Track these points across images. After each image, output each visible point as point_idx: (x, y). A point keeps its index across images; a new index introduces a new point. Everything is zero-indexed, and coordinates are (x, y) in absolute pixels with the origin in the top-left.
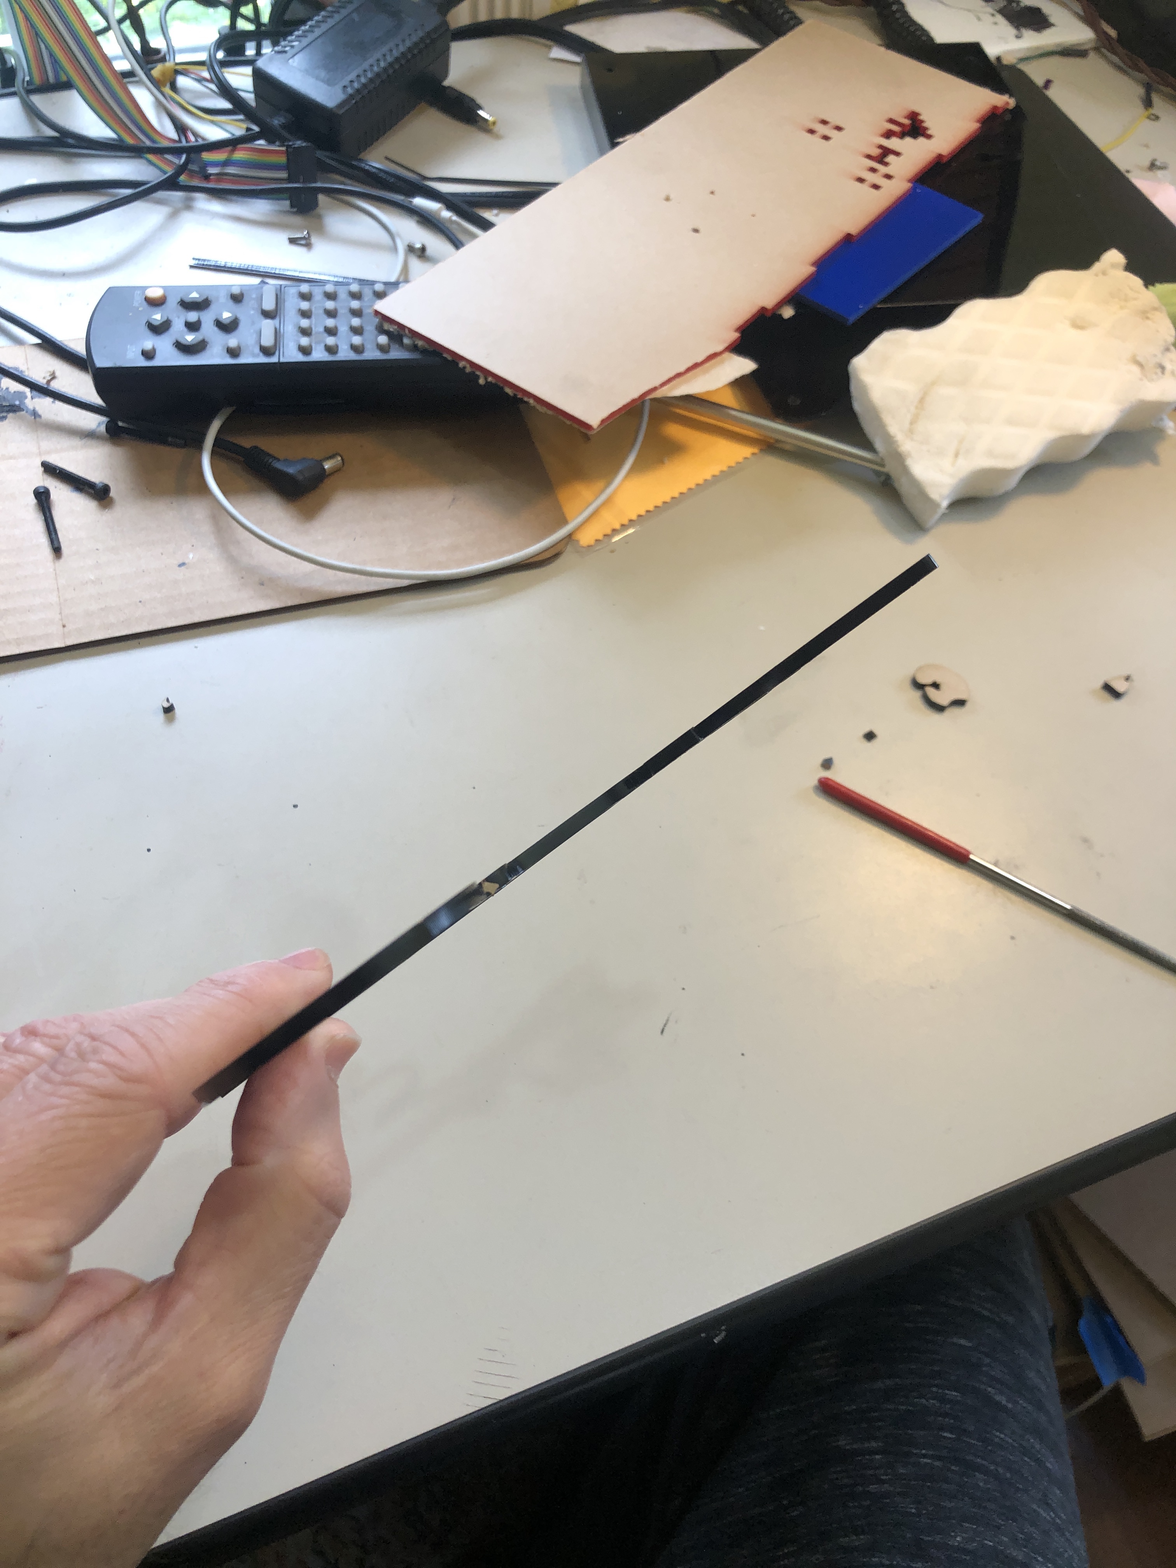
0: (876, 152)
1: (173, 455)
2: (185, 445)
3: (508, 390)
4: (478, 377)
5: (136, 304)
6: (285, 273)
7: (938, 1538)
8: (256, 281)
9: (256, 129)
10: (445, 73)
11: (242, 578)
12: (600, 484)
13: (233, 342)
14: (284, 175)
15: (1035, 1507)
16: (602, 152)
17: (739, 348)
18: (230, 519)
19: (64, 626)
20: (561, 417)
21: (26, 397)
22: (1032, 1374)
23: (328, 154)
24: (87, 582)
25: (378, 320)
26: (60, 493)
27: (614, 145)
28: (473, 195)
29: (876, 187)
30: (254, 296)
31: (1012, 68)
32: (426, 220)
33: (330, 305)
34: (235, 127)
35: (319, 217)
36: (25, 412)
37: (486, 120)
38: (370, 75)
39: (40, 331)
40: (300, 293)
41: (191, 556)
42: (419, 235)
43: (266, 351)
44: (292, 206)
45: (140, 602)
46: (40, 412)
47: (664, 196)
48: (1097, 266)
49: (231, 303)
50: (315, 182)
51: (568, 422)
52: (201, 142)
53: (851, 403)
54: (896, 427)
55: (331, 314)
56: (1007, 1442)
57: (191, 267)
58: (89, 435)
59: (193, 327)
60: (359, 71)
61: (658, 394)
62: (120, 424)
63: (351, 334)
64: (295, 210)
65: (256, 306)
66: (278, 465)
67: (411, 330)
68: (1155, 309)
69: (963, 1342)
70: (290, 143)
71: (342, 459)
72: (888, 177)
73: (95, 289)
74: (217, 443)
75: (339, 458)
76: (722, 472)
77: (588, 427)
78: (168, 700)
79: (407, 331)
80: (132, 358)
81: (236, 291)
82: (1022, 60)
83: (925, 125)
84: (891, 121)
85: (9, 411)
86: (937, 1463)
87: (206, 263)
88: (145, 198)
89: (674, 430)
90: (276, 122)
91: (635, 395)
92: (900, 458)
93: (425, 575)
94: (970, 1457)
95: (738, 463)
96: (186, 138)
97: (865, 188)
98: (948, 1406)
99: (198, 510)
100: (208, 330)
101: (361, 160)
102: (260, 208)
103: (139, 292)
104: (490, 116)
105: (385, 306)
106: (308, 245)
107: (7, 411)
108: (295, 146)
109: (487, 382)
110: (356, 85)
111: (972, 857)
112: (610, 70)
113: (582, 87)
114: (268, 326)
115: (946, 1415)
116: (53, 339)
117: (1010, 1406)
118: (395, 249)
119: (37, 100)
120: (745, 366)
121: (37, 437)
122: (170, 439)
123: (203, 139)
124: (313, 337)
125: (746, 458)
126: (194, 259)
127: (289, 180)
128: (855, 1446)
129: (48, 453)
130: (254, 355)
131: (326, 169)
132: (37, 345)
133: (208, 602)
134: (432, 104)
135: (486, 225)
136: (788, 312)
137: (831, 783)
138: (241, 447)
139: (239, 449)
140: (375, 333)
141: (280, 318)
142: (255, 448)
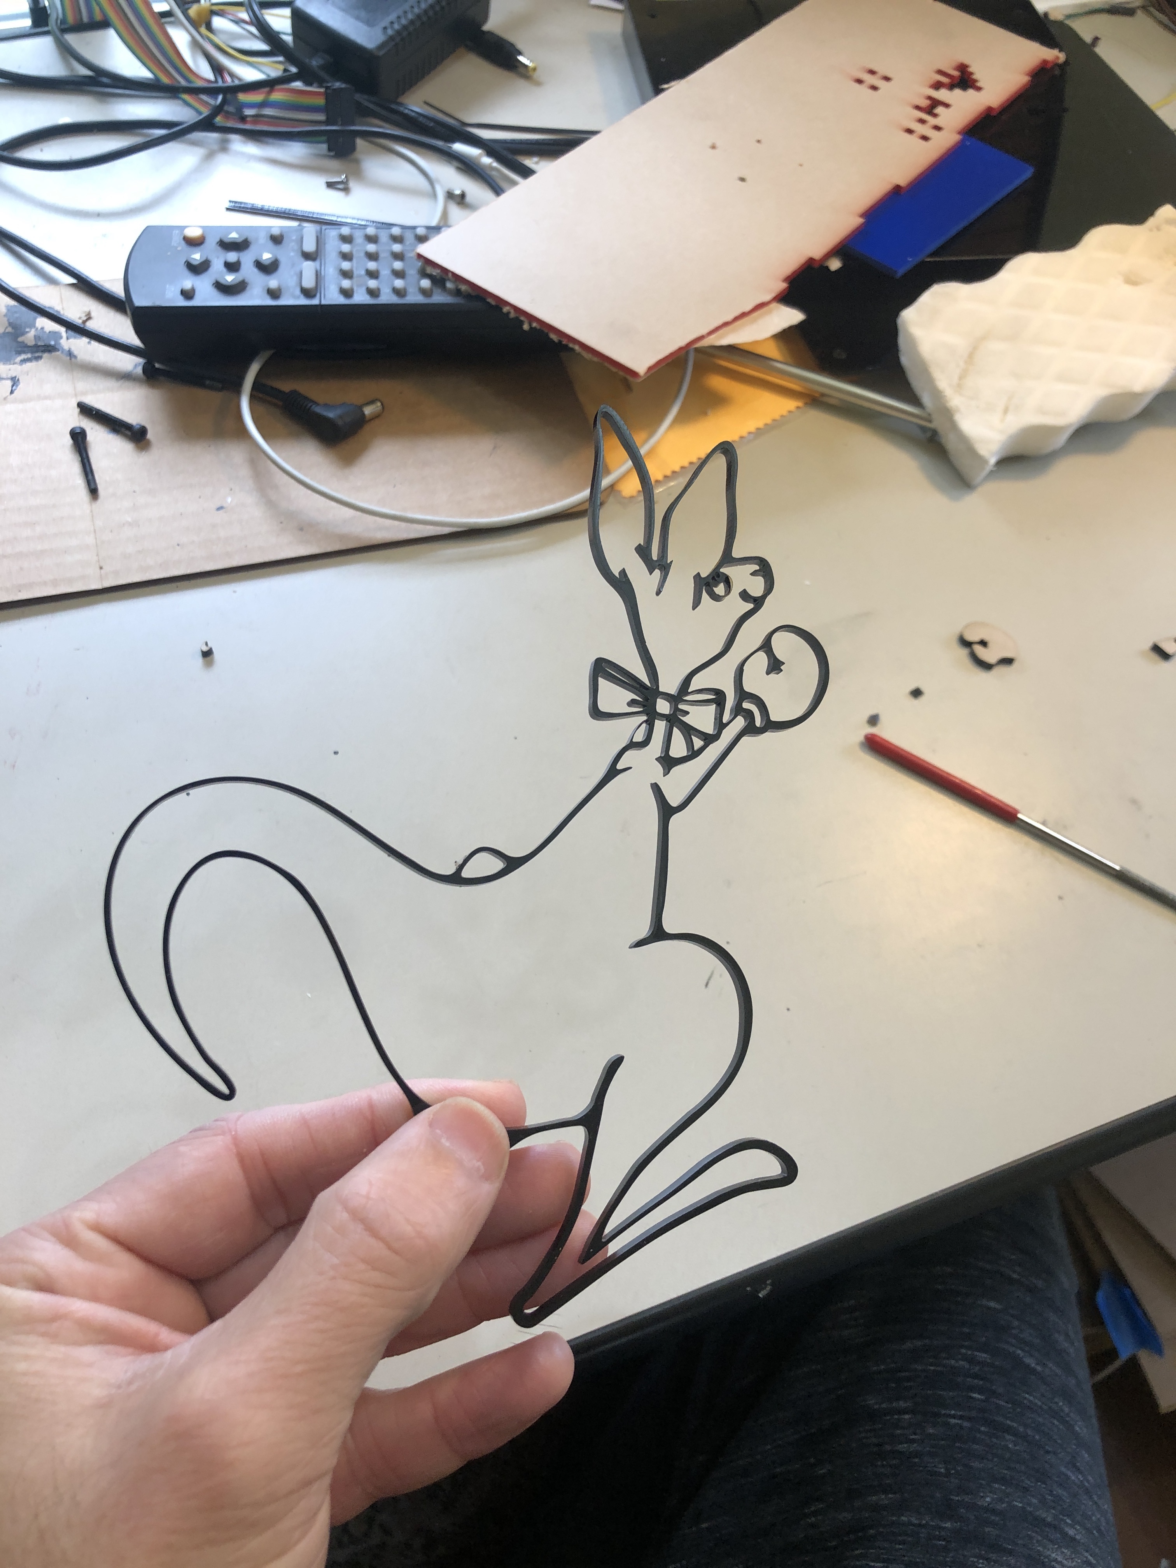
0: (925, 103)
1: (210, 398)
2: (223, 389)
3: (553, 336)
4: (522, 323)
5: (174, 244)
6: (322, 217)
7: (967, 1499)
8: (294, 224)
9: (294, 70)
10: (485, 17)
11: (281, 523)
13: (273, 283)
14: (322, 117)
15: (1063, 1469)
16: (644, 100)
17: (787, 298)
18: (269, 462)
19: (101, 568)
20: (606, 364)
21: (61, 338)
22: (1061, 1338)
23: (366, 97)
24: (124, 524)
25: (420, 264)
26: (96, 434)
27: (658, 91)
28: (513, 142)
29: (925, 138)
30: (293, 239)
31: (1060, 24)
32: (468, 167)
33: (371, 248)
34: (272, 68)
35: (357, 162)
36: (60, 352)
37: (526, 66)
38: (410, 16)
39: (76, 271)
40: (340, 235)
41: (229, 500)
42: (459, 182)
43: (307, 293)
44: (330, 150)
45: (178, 545)
46: (76, 353)
47: (710, 143)
48: (1151, 222)
49: (270, 244)
50: (353, 124)
51: (614, 369)
52: (237, 82)
53: (898, 358)
54: (944, 382)
55: (372, 257)
56: (1036, 1404)
57: (228, 209)
58: (125, 377)
59: (232, 267)
60: (400, 12)
61: (704, 343)
62: (157, 365)
63: (393, 277)
64: (332, 154)
65: (296, 247)
66: (318, 410)
67: (454, 274)
69: (992, 1304)
70: (329, 85)
71: (382, 404)
72: (937, 128)
73: (133, 229)
74: (256, 386)
75: (379, 404)
76: (766, 425)
77: (634, 374)
78: (207, 644)
79: (450, 275)
80: (172, 298)
81: (275, 233)
82: (1069, 17)
83: (974, 77)
84: (940, 72)
85: (44, 351)
86: (966, 1424)
87: (243, 206)
88: (179, 140)
89: (718, 383)
90: (315, 63)
91: (682, 342)
92: (948, 413)
93: (465, 523)
94: (1000, 1419)
95: (782, 416)
96: (223, 78)
97: (913, 139)
98: (977, 1368)
99: (236, 454)
100: (248, 271)
101: (401, 104)
102: (296, 150)
103: (177, 232)
104: (531, 62)
105: (429, 250)
106: (346, 190)
107: (42, 351)
108: (335, 87)
109: (531, 328)
110: (396, 26)
111: (1019, 816)
112: (653, 16)
113: (625, 35)
114: (309, 268)
115: (976, 1376)
116: (88, 279)
117: (1039, 1368)
118: (434, 195)
119: (71, 39)
120: (792, 316)
121: (73, 378)
122: (207, 382)
123: (240, 79)
124: (355, 280)
125: (790, 412)
126: (230, 201)
127: (327, 122)
128: (884, 1406)
129: (84, 393)
130: (295, 297)
131: (365, 113)
132: (73, 285)
133: (246, 546)
134: (471, 49)
135: (526, 172)
136: (835, 265)
137: (878, 739)
138: (280, 391)
139: (277, 393)
140: (417, 276)
141: (321, 260)
142: (294, 392)
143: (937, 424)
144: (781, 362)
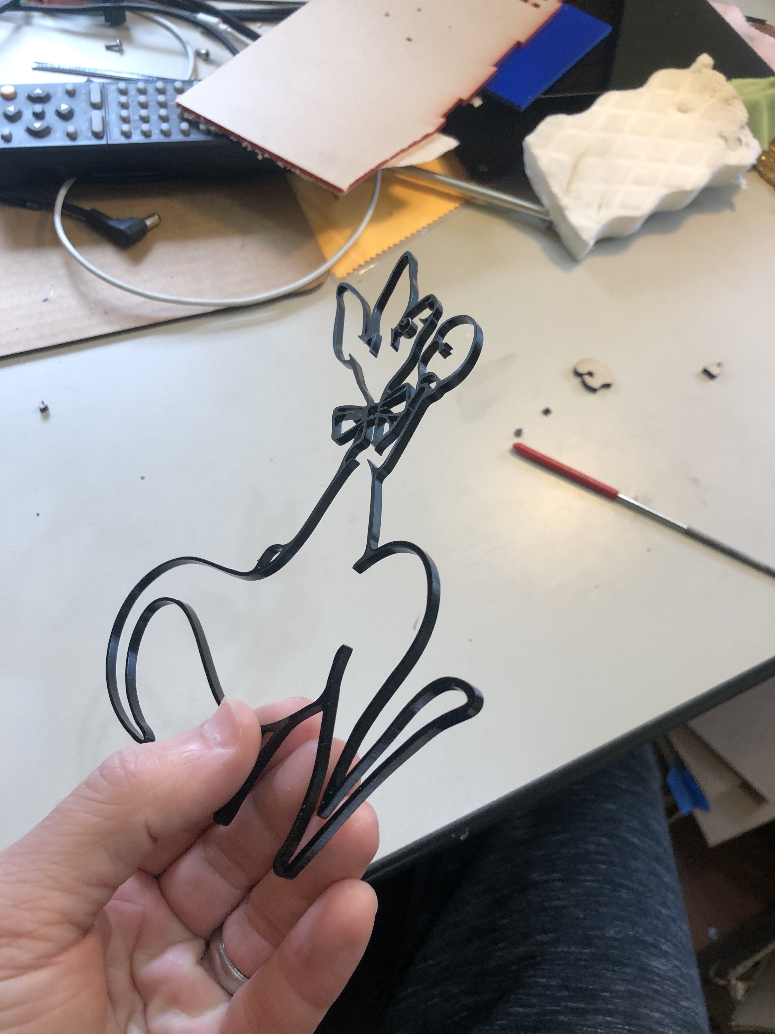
1: (32, 216)
2: (40, 209)
3: (280, 164)
4: (256, 154)
6: (104, 73)
8: (83, 79)
11: (91, 309)
12: (348, 232)
13: (71, 128)
17: (445, 129)
18: (79, 265)
20: (319, 184)
25: (179, 110)
28: (241, 11)
29: (536, 6)
30: (84, 91)
32: (209, 32)
33: (142, 99)
35: (127, 29)
40: (119, 89)
41: (52, 293)
42: (204, 43)
43: (97, 135)
44: (107, 20)
45: (17, 329)
47: (384, 12)
48: (695, 66)
49: (66, 97)
50: (123, 2)
51: (325, 187)
53: (524, 170)
54: (557, 187)
55: (144, 106)
57: (33, 69)
59: (39, 116)
61: (389, 165)
63: (160, 122)
64: (108, 24)
65: (86, 99)
66: (112, 223)
67: (205, 119)
68: (734, 98)
71: (160, 218)
74: (65, 206)
75: (157, 217)
76: (435, 221)
77: (340, 190)
78: (43, 403)
81: (70, 88)
87: (44, 66)
89: (399, 191)
91: (373, 166)
92: (560, 210)
95: (445, 214)
97: (528, 7)
99: (54, 258)
100: (51, 119)
105: (184, 100)
106: (121, 51)
109: (264, 158)
111: (621, 496)
114: (96, 115)
118: (186, 54)
120: (450, 143)
122: (28, 204)
124: (131, 124)
125: (451, 211)
126: (35, 63)
130: (88, 139)
133: (67, 328)
135: (254, 36)
136: (477, 102)
137: (522, 447)
138: (83, 210)
139: (81, 211)
140: (178, 120)
141: (105, 109)
142: (94, 210)
143: (553, 217)
144: (443, 176)
